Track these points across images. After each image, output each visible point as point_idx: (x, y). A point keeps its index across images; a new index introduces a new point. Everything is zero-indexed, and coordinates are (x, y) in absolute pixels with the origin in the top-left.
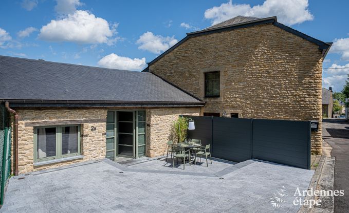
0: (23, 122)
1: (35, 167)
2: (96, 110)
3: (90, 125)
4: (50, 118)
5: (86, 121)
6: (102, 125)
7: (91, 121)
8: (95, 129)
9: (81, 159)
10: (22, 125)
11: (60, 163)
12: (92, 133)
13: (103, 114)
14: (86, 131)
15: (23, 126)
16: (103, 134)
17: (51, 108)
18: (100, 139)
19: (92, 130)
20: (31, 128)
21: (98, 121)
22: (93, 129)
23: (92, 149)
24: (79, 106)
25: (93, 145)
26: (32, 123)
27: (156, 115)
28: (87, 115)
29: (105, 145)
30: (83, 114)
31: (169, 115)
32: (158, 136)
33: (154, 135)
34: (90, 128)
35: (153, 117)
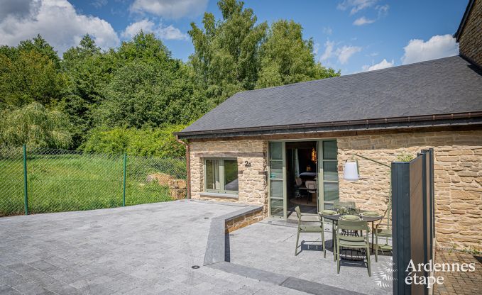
0: (193, 153)
1: (201, 196)
2: (250, 141)
3: (244, 159)
4: (210, 150)
5: (240, 155)
6: (257, 161)
7: (245, 155)
8: (250, 166)
9: (237, 199)
10: (193, 154)
11: (217, 197)
12: (247, 170)
13: (259, 146)
14: (241, 167)
15: (193, 156)
16: (260, 173)
17: (210, 139)
18: (256, 179)
19: (246, 165)
20: (198, 158)
21: (252, 155)
22: (248, 165)
23: (247, 190)
24: (232, 136)
25: (249, 185)
26: (199, 154)
27: (350, 149)
28: (241, 147)
29: (262, 188)
30: (236, 146)
31: (386, 148)
32: (359, 190)
33: (347, 187)
34: (244, 164)
35: (343, 153)
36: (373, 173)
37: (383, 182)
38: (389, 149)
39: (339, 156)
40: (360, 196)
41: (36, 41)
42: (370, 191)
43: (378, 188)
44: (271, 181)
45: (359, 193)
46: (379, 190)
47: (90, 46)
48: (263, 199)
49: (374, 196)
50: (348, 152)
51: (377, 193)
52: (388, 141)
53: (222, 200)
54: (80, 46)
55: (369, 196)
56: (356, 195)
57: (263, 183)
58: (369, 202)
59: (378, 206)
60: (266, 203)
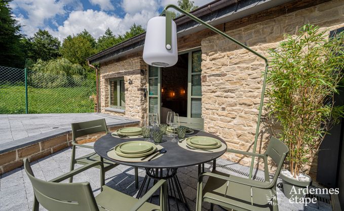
1: (106, 110)
2: (131, 59)
3: (128, 77)
4: (109, 72)
5: (126, 73)
6: (137, 78)
7: (129, 73)
8: (132, 83)
9: (124, 113)
10: (101, 77)
11: (114, 112)
12: (130, 88)
13: (137, 63)
14: (127, 85)
16: (138, 90)
18: (136, 95)
19: (130, 83)
20: (104, 80)
21: (133, 73)
23: (130, 105)
25: (131, 102)
26: (104, 76)
27: (216, 52)
28: (126, 67)
29: (140, 104)
30: (123, 66)
31: (265, 41)
32: (223, 106)
33: (210, 101)
34: (128, 82)
35: (208, 58)
36: (243, 82)
37: (255, 94)
38: (270, 42)
39: (203, 63)
40: (225, 113)
41: (84, 32)
42: (238, 107)
43: (248, 103)
44: (150, 98)
45: (224, 109)
46: (250, 105)
47: (110, 34)
48: (141, 114)
49: (243, 114)
50: (213, 57)
51: (247, 109)
52: (268, 30)
53: (116, 115)
54: (105, 35)
55: (236, 114)
56: (220, 112)
57: (140, 99)
58: (235, 121)
59: (246, 128)
60: (143, 117)
